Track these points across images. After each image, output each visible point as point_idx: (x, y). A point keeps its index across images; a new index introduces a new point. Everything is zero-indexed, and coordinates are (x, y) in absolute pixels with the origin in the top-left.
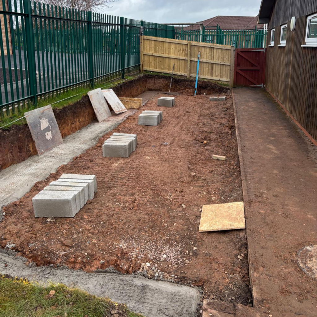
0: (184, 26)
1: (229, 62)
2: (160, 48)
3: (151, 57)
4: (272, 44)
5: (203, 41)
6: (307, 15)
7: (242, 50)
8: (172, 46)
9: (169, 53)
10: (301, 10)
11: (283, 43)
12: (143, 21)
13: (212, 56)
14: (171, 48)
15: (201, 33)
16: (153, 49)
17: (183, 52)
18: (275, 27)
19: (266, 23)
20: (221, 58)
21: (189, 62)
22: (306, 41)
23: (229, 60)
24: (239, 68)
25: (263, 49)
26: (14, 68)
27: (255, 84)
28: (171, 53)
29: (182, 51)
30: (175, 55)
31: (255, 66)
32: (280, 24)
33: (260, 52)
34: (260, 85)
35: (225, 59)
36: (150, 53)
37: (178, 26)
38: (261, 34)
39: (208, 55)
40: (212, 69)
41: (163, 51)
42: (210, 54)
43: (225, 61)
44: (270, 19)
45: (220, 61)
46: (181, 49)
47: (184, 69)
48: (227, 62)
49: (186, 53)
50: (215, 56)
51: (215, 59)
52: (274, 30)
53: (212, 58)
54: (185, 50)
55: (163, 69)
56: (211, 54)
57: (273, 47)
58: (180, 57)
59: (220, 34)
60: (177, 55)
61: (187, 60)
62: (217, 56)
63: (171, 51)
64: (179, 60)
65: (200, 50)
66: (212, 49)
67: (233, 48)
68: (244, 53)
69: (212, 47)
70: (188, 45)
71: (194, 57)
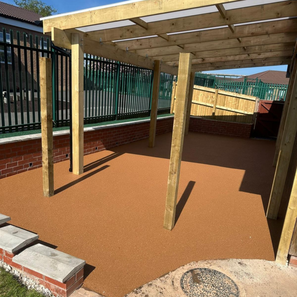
1: (252, 112)
7: (266, 102)
9: (197, 99)
13: (237, 105)
14: (200, 95)
21: (215, 109)
23: (253, 110)
26: (65, 101)
28: (200, 99)
29: (209, 98)
30: (202, 101)
35: (249, 109)
39: (233, 103)
42: (235, 103)
46: (209, 96)
48: (250, 112)
49: (213, 100)
54: (213, 97)
56: (236, 104)
58: (206, 103)
59: (264, 87)
60: (205, 102)
61: (213, 107)
62: (242, 106)
63: (200, 97)
64: (205, 107)
65: (226, 99)
66: (238, 99)
67: (258, 99)
68: (268, 104)
69: (238, 96)
70: (216, 93)
71: (220, 105)
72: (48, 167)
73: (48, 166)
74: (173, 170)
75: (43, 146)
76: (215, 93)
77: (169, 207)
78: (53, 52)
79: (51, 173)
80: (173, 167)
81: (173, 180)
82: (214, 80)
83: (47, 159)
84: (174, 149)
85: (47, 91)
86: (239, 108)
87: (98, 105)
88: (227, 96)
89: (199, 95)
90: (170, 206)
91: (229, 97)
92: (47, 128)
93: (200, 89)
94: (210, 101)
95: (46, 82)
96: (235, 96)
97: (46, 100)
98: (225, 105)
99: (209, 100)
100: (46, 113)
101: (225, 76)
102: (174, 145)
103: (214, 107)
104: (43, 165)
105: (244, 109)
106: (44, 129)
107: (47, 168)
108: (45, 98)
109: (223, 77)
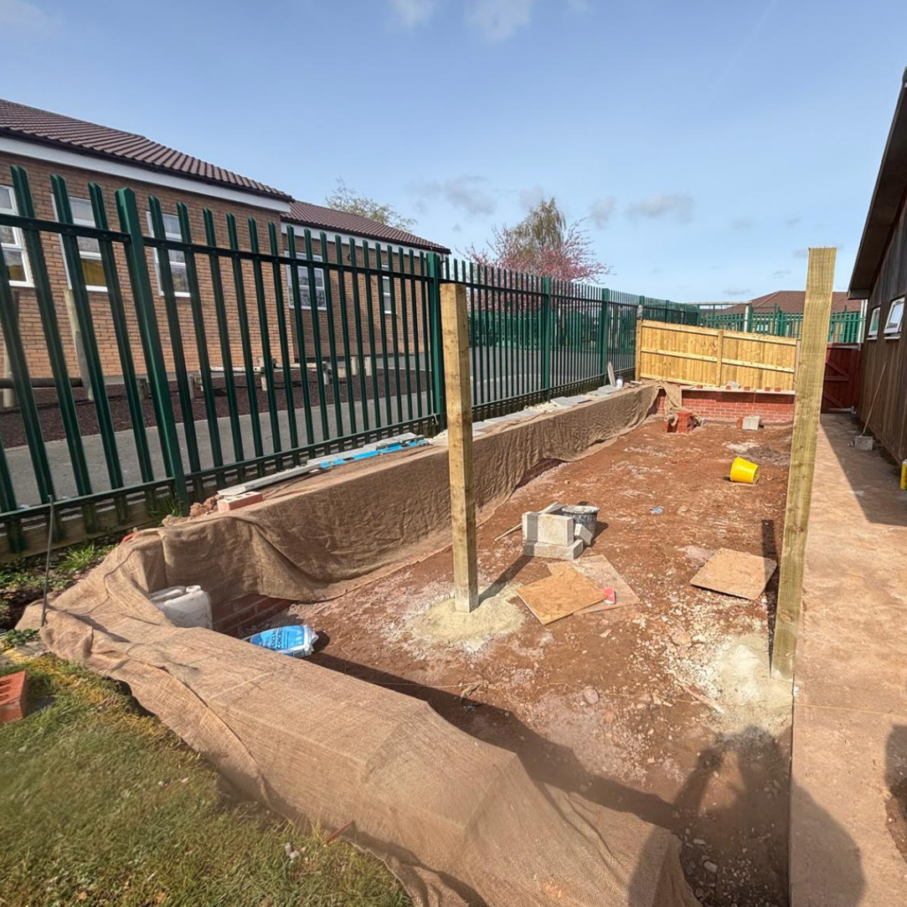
0: (717, 307)
1: (792, 367)
2: (670, 341)
3: (654, 355)
4: (874, 335)
5: (749, 331)
8: (692, 338)
9: (685, 350)
12: (643, 297)
13: (761, 355)
14: (690, 342)
15: (746, 318)
16: (658, 342)
17: (710, 348)
18: (879, 304)
19: (864, 299)
20: (777, 360)
21: (719, 364)
23: (792, 363)
25: (857, 344)
27: (838, 407)
28: (689, 350)
29: (707, 347)
30: (695, 353)
31: (841, 375)
32: (891, 299)
33: (850, 350)
34: (849, 410)
35: (784, 361)
36: (653, 350)
37: (707, 307)
38: (855, 320)
39: (753, 353)
40: (760, 377)
42: (757, 352)
43: (784, 366)
44: (871, 291)
46: (707, 343)
47: (711, 378)
48: (788, 367)
49: (715, 349)
50: (766, 357)
52: (879, 309)
53: (761, 360)
54: (714, 344)
55: (674, 377)
56: (760, 353)
57: (875, 341)
58: (703, 356)
60: (699, 354)
61: (716, 362)
62: (770, 356)
63: (689, 345)
64: (701, 362)
65: (739, 346)
66: (762, 344)
69: (761, 339)
70: (719, 336)
71: (729, 358)
72: (465, 528)
73: (465, 525)
74: (795, 524)
75: (452, 482)
76: (716, 336)
77: (787, 612)
78: (432, 279)
79: (471, 540)
80: (795, 516)
81: (797, 546)
82: (697, 314)
83: (462, 510)
84: (797, 472)
85: (460, 358)
86: (766, 361)
87: (498, 374)
88: (740, 341)
89: (688, 342)
90: (790, 612)
91: (745, 342)
92: (464, 440)
93: (689, 330)
94: (710, 351)
95: (457, 339)
96: (757, 339)
97: (458, 378)
98: (739, 358)
99: (708, 350)
100: (460, 407)
101: (714, 305)
102: (797, 462)
104: (454, 524)
105: (775, 361)
106: (456, 443)
107: (463, 532)
108: (457, 375)
109: (712, 307)
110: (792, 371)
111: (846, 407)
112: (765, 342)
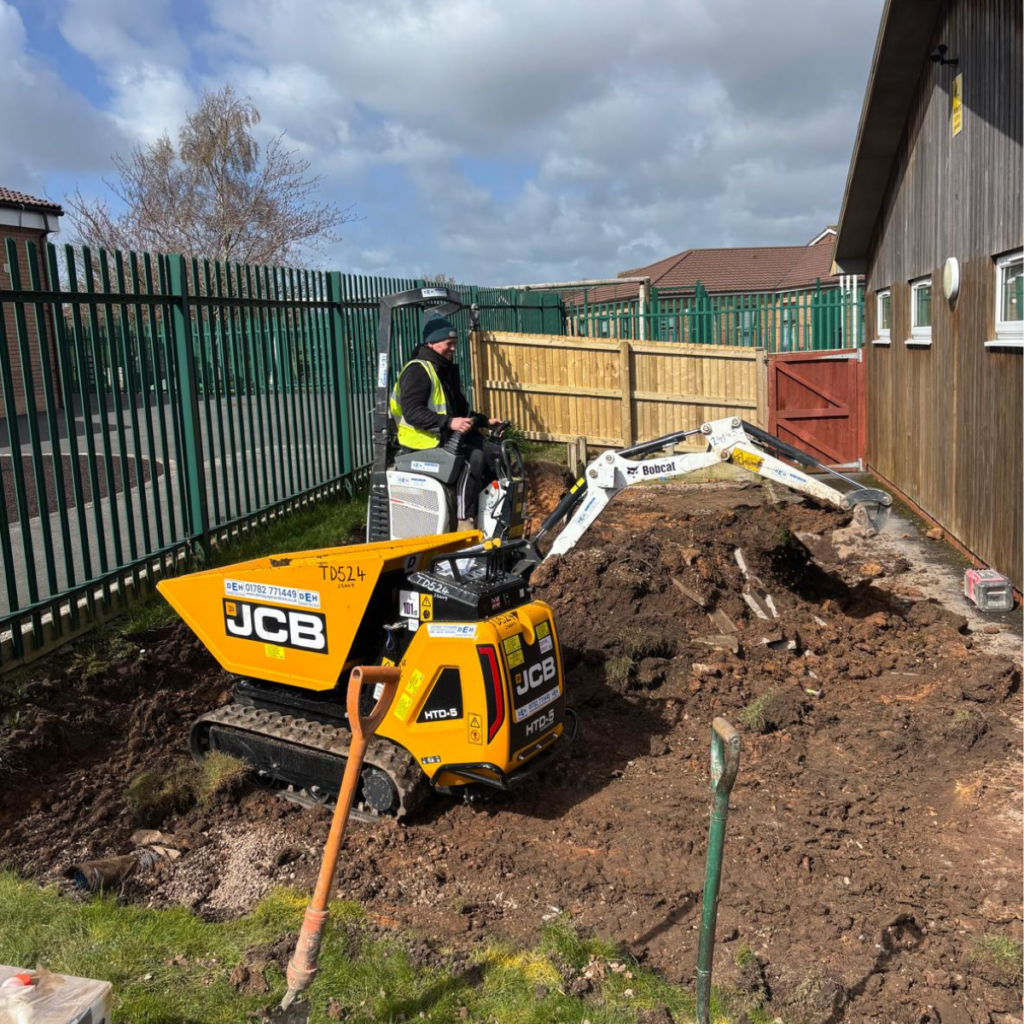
1: (752, 397)
4: (884, 335)
6: (995, 252)
7: (790, 360)
8: (572, 357)
9: (563, 381)
10: (975, 237)
11: (922, 335)
13: (698, 381)
14: (570, 364)
15: (642, 311)
17: (607, 374)
18: (889, 284)
20: (726, 387)
21: (628, 405)
22: (997, 329)
23: (752, 390)
24: (784, 414)
25: (855, 351)
27: (838, 463)
28: (571, 379)
29: (601, 373)
30: (581, 383)
31: (834, 405)
32: (908, 279)
33: (846, 360)
34: (854, 465)
35: (738, 388)
39: (684, 378)
41: (546, 376)
42: (691, 375)
43: (737, 396)
45: (722, 396)
46: (600, 366)
47: (613, 427)
48: (745, 397)
49: (616, 375)
50: (706, 383)
51: (706, 389)
52: (888, 293)
53: (699, 389)
54: (612, 367)
56: (695, 377)
57: (888, 345)
58: (596, 389)
59: (705, 311)
61: (619, 398)
62: (714, 381)
63: (570, 373)
64: (594, 400)
65: (659, 366)
66: (698, 360)
67: (761, 355)
68: (796, 366)
69: (695, 353)
70: (622, 351)
76: (618, 352)
88: (659, 358)
89: (566, 367)
91: (668, 358)
94: (608, 379)
98: (660, 388)
99: (604, 377)
103: (624, 399)
105: (722, 390)
110: (754, 405)
111: (850, 461)
112: (701, 357)
